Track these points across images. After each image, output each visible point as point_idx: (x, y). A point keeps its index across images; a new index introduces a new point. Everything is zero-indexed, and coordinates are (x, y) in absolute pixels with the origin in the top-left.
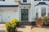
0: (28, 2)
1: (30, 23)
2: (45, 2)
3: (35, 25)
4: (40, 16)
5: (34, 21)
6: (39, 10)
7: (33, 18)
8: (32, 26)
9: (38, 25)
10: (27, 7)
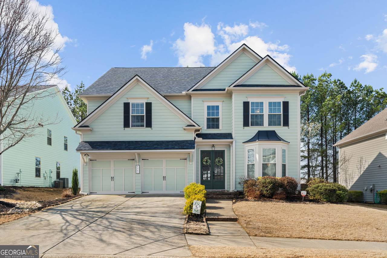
0: (222, 129)
1: (230, 194)
2: (274, 131)
3: (242, 198)
4: (258, 174)
5: (240, 188)
6: (257, 156)
7: (239, 180)
8: (234, 201)
9: (250, 198)
10: (219, 145)
